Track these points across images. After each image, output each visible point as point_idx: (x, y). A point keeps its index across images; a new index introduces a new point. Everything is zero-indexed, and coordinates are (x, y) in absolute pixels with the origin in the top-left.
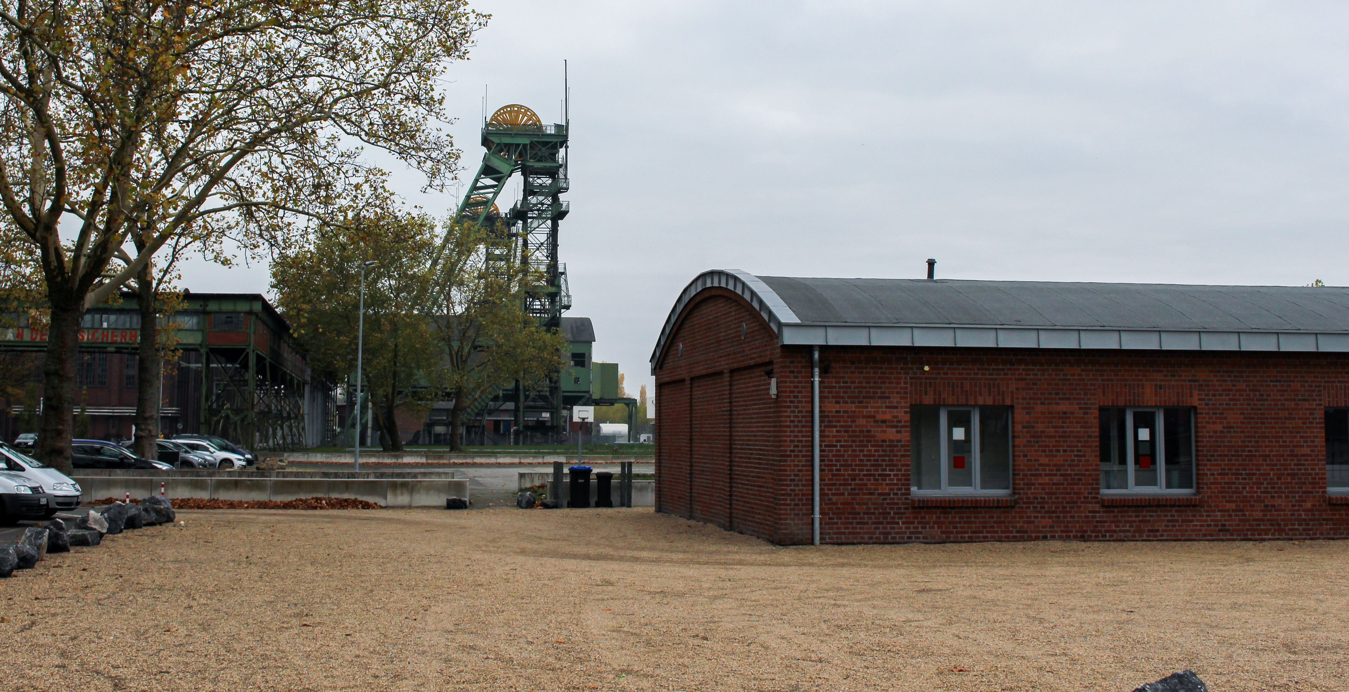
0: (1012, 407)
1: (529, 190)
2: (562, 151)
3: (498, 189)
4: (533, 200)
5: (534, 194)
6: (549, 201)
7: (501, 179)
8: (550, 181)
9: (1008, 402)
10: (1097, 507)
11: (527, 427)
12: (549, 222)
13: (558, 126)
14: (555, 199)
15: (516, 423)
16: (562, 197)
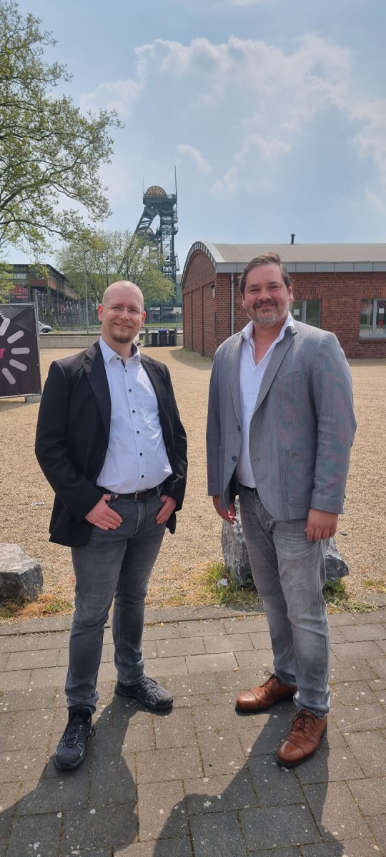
0: (321, 300)
1: (162, 223)
2: (175, 206)
3: (150, 222)
4: (164, 226)
5: (164, 224)
6: (170, 227)
7: (151, 218)
8: (170, 219)
9: (319, 297)
10: (358, 344)
11: (164, 317)
12: (171, 236)
13: (173, 195)
14: (173, 226)
15: (161, 315)
16: (175, 225)
